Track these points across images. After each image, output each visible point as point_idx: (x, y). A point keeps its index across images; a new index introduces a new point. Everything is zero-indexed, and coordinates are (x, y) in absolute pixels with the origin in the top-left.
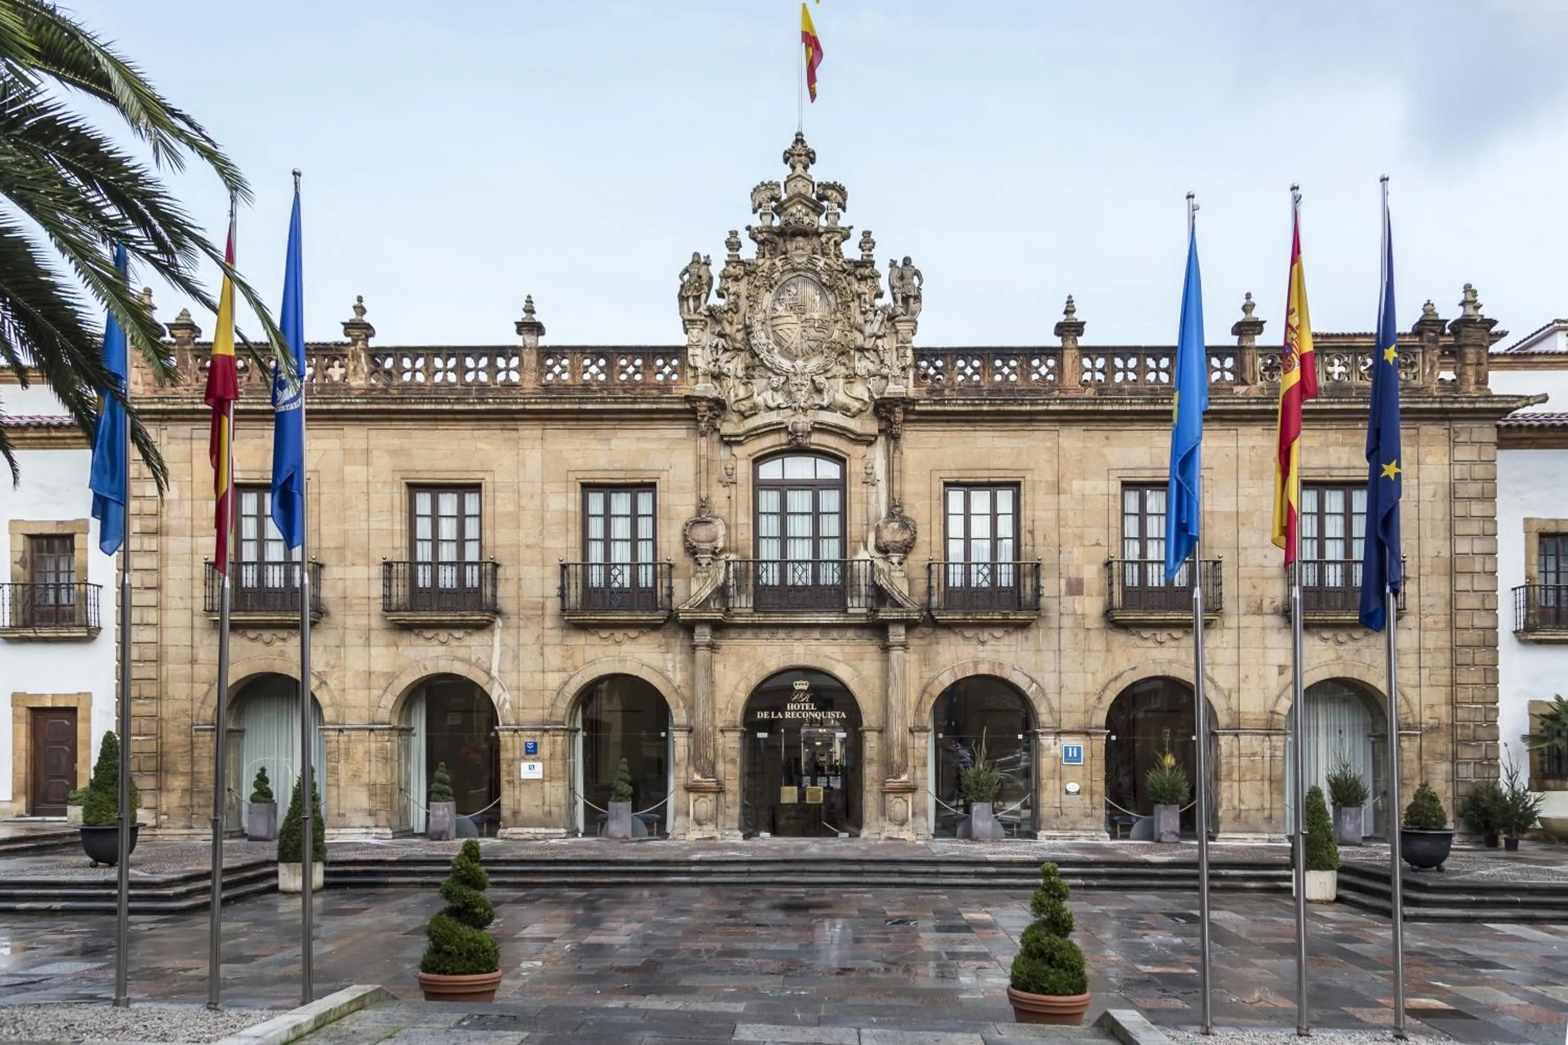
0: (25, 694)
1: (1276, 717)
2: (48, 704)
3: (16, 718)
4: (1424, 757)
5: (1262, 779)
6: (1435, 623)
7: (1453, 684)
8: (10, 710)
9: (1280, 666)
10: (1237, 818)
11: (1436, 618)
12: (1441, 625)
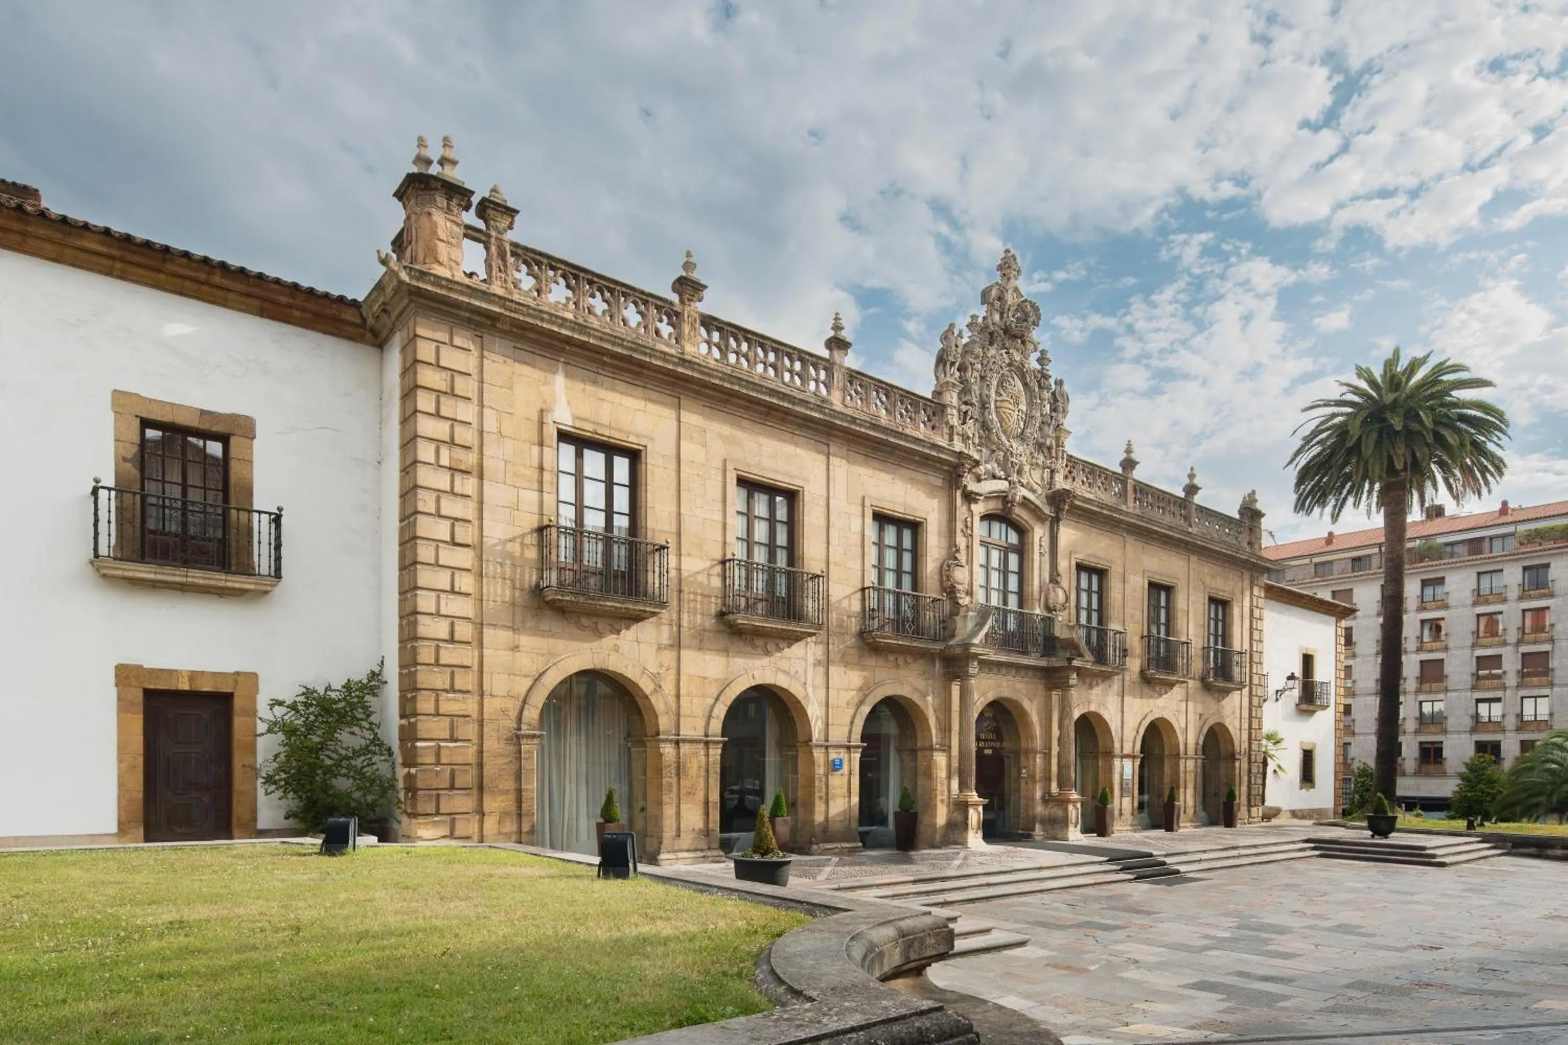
0: (141, 667)
2: (184, 686)
3: (123, 705)
8: (113, 692)
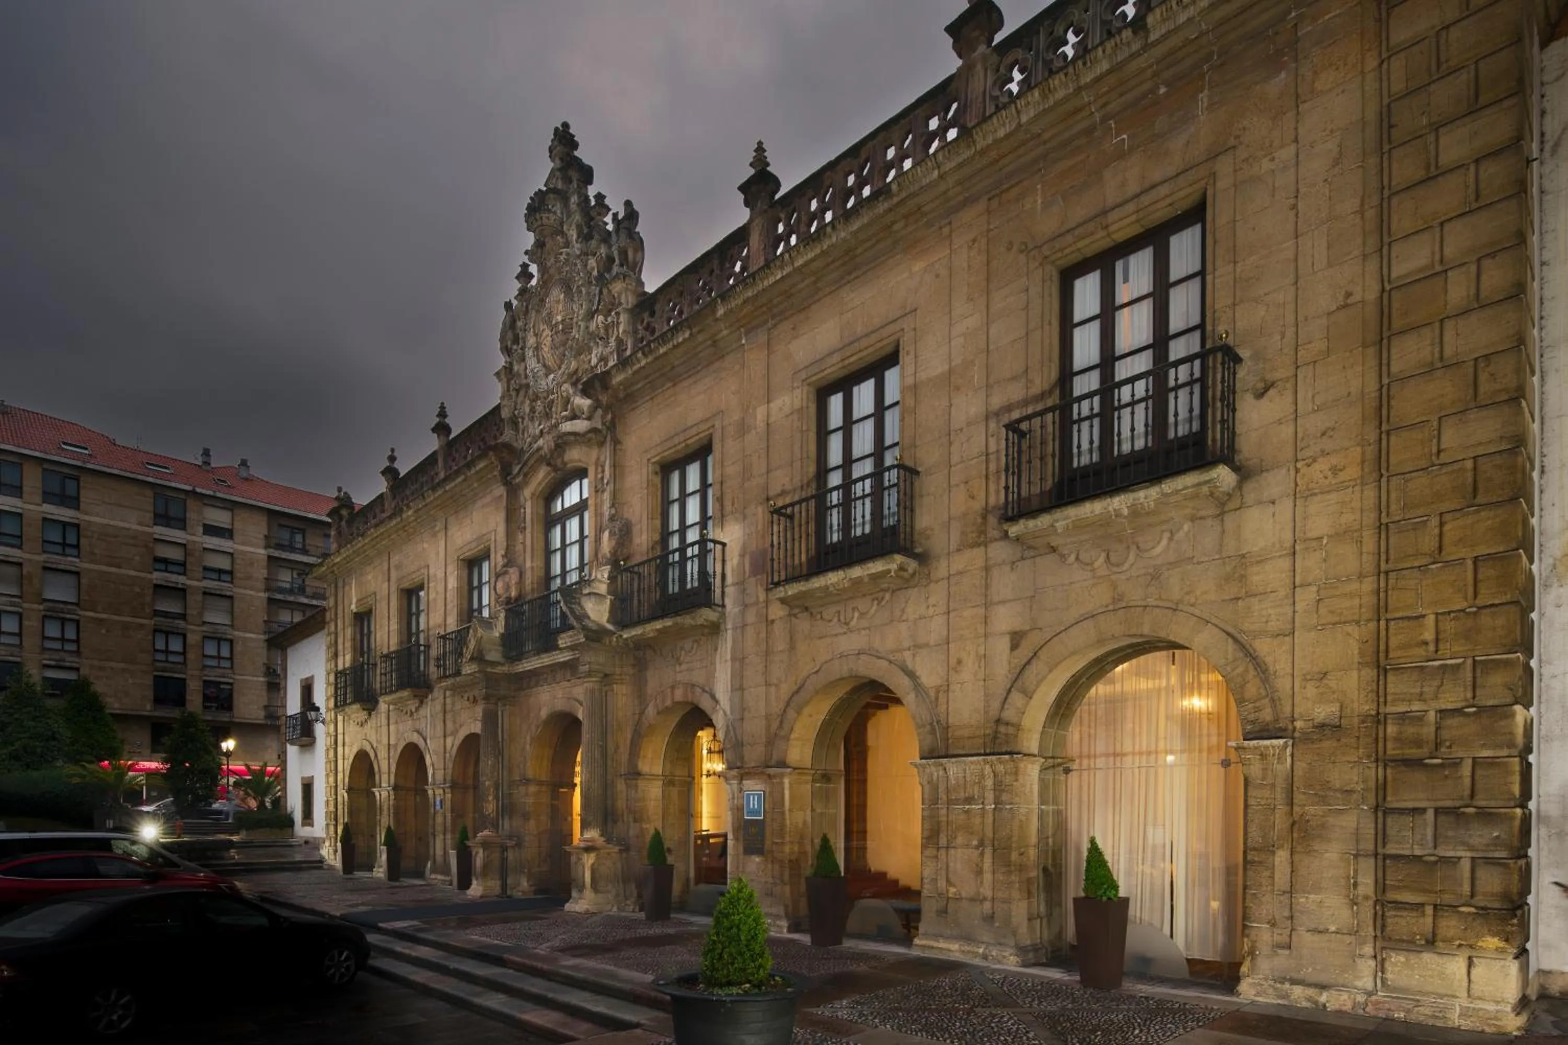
1: (1002, 729)
4: (1299, 798)
5: (981, 844)
6: (1335, 470)
7: (1380, 610)
9: (1015, 633)
10: (943, 912)
11: (1334, 460)
12: (1352, 472)
